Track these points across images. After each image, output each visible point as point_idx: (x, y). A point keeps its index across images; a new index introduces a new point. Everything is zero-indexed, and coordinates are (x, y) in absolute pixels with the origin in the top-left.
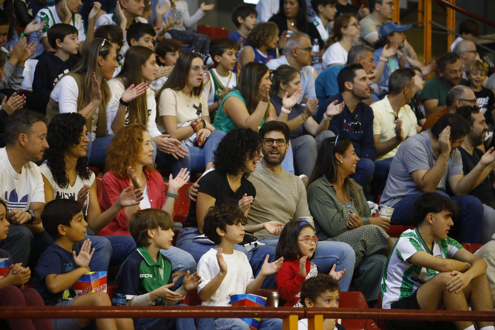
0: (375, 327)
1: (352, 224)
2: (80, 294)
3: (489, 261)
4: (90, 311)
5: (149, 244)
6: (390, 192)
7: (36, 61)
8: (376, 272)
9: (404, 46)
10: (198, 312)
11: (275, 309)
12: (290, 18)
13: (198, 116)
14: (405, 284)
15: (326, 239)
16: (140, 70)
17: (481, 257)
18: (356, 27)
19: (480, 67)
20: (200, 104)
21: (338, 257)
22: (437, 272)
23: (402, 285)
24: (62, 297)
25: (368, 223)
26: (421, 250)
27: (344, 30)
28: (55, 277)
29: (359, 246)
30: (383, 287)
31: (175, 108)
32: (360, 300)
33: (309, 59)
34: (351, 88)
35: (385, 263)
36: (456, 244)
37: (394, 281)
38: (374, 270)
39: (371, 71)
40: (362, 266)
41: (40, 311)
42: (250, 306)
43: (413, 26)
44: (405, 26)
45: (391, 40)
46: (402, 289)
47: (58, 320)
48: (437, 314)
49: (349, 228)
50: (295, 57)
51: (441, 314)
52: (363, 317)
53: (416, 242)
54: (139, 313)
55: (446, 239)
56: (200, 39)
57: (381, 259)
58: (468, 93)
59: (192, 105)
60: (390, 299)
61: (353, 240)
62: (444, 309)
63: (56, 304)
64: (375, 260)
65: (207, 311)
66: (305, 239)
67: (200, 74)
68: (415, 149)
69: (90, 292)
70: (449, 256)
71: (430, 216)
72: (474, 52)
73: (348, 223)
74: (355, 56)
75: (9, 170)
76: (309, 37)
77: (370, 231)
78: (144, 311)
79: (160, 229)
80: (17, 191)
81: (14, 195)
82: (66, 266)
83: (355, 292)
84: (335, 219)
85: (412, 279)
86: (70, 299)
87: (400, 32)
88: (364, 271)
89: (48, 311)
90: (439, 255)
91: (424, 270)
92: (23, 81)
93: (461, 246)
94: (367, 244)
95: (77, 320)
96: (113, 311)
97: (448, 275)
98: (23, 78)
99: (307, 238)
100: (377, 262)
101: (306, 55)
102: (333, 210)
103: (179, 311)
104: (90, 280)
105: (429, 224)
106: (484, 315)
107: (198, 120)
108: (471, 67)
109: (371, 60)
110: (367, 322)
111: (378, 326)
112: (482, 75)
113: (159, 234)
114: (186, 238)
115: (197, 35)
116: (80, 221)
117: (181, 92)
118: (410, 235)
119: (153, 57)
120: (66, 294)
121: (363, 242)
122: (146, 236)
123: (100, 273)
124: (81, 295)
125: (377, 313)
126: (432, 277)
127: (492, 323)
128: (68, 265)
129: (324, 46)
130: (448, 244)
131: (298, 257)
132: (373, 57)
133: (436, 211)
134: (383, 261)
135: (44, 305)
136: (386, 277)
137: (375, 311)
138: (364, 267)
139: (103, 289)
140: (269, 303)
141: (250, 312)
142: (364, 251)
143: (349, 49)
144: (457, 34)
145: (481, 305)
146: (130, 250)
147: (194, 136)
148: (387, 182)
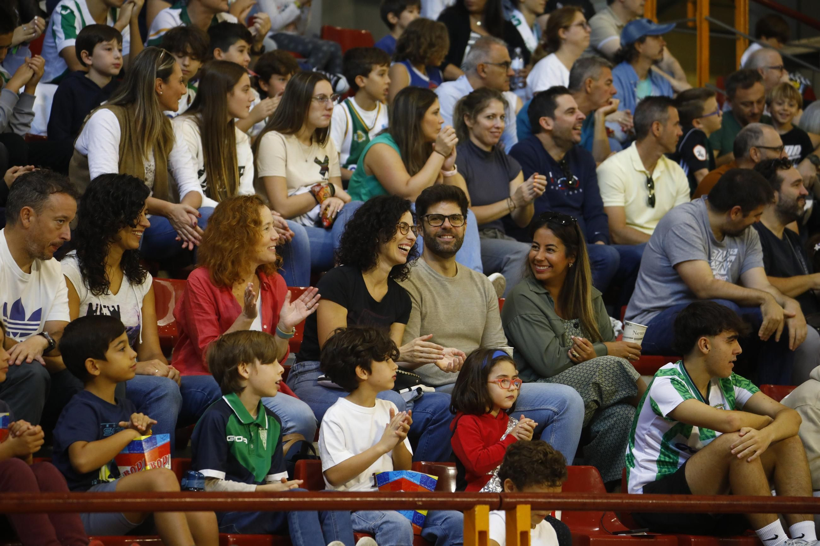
0: (617, 524)
1: (577, 355)
2: (126, 473)
3: (806, 414)
4: (144, 500)
5: (243, 389)
6: (641, 301)
7: (54, 88)
8: (617, 433)
9: (662, 59)
10: (323, 501)
11: (452, 495)
12: (473, 13)
13: (321, 176)
14: (665, 455)
15: (535, 381)
16: (224, 102)
17: (792, 406)
18: (585, 29)
19: (789, 92)
20: (326, 157)
21: (556, 410)
22: (718, 434)
23: (660, 456)
24: (98, 477)
25: (605, 352)
26: (690, 398)
27: (564, 33)
28: (84, 446)
29: (590, 393)
30: (628, 459)
31: (284, 164)
32: (592, 480)
33: (506, 82)
34: (549, 128)
35: (632, 419)
36: (748, 385)
37: (646, 450)
38: (614, 430)
39: (608, 100)
40: (595, 423)
41: (61, 501)
42: (411, 491)
43: (679, 26)
44: (664, 26)
45: (640, 50)
46: (659, 462)
47: (92, 515)
48: (719, 502)
49: (574, 363)
50: (482, 78)
51: (725, 502)
52: (596, 507)
53: (681, 385)
54: (226, 503)
55: (730, 378)
56: (325, 48)
57: (626, 412)
58: (771, 136)
59: (313, 159)
60: (641, 477)
61: (580, 382)
62: (731, 493)
63: (89, 489)
64: (616, 414)
65: (338, 499)
66: (499, 381)
67: (328, 107)
68: (682, 226)
69: (143, 470)
70: (738, 406)
71: (703, 342)
72: (780, 68)
73: (571, 353)
74: (581, 75)
75: (9, 268)
76: (506, 44)
77: (608, 368)
78: (234, 500)
79: (258, 362)
80: (23, 302)
81: (18, 310)
82: (105, 426)
83: (583, 467)
84: (551, 348)
85: (677, 446)
86: (111, 480)
87: (656, 37)
88: (598, 432)
89: (75, 501)
90: (720, 405)
91: (696, 430)
92: (32, 120)
93: (755, 388)
94: (604, 389)
95: (123, 514)
96: (183, 500)
97: (734, 437)
98: (33, 114)
99: (504, 379)
100: (619, 417)
101: (501, 74)
102: (548, 332)
103: (292, 499)
104: (143, 450)
105: (703, 354)
106: (798, 503)
107: (322, 184)
108: (774, 93)
109: (609, 82)
110: (604, 515)
111: (622, 522)
112: (791, 106)
113: (257, 372)
114: (302, 379)
115: (321, 42)
116: (123, 350)
117: (294, 137)
118: (671, 372)
119: (246, 79)
120: (105, 471)
121: (597, 386)
122: (236, 376)
123: (158, 437)
124: (129, 474)
125: (619, 501)
126: (708, 441)
127: (810, 516)
128: (108, 426)
129: (531, 60)
130: (734, 387)
131: (488, 409)
132: (611, 77)
133: (712, 332)
134: (629, 415)
135: (68, 490)
136: (633, 443)
137: (617, 498)
138: (598, 426)
139: (164, 463)
140: (441, 485)
141: (409, 501)
142: (598, 400)
143: (571, 65)
144: (751, 38)
145: (792, 487)
146: (211, 398)
147: (316, 210)
148: (636, 285)
